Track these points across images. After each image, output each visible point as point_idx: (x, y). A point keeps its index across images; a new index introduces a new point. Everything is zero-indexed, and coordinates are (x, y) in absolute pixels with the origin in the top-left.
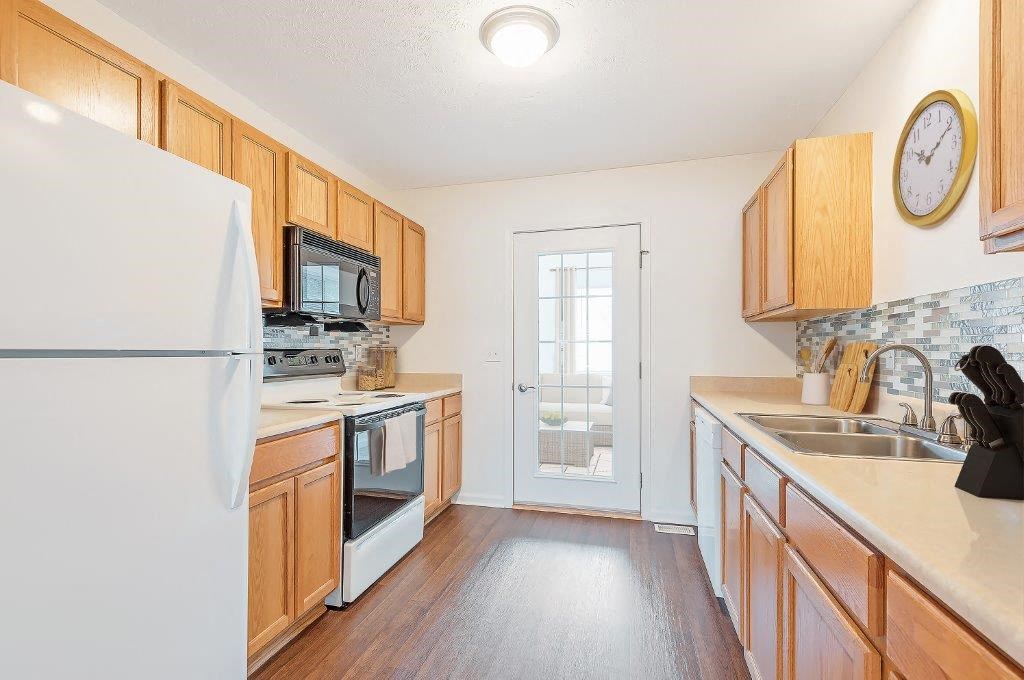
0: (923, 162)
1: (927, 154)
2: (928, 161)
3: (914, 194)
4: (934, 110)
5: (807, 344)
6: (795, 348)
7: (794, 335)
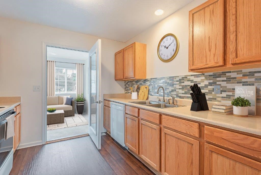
0: (166, 48)
1: (167, 46)
2: (167, 48)
3: (163, 55)
4: (169, 37)
5: (128, 86)
6: (124, 87)
7: (124, 84)
